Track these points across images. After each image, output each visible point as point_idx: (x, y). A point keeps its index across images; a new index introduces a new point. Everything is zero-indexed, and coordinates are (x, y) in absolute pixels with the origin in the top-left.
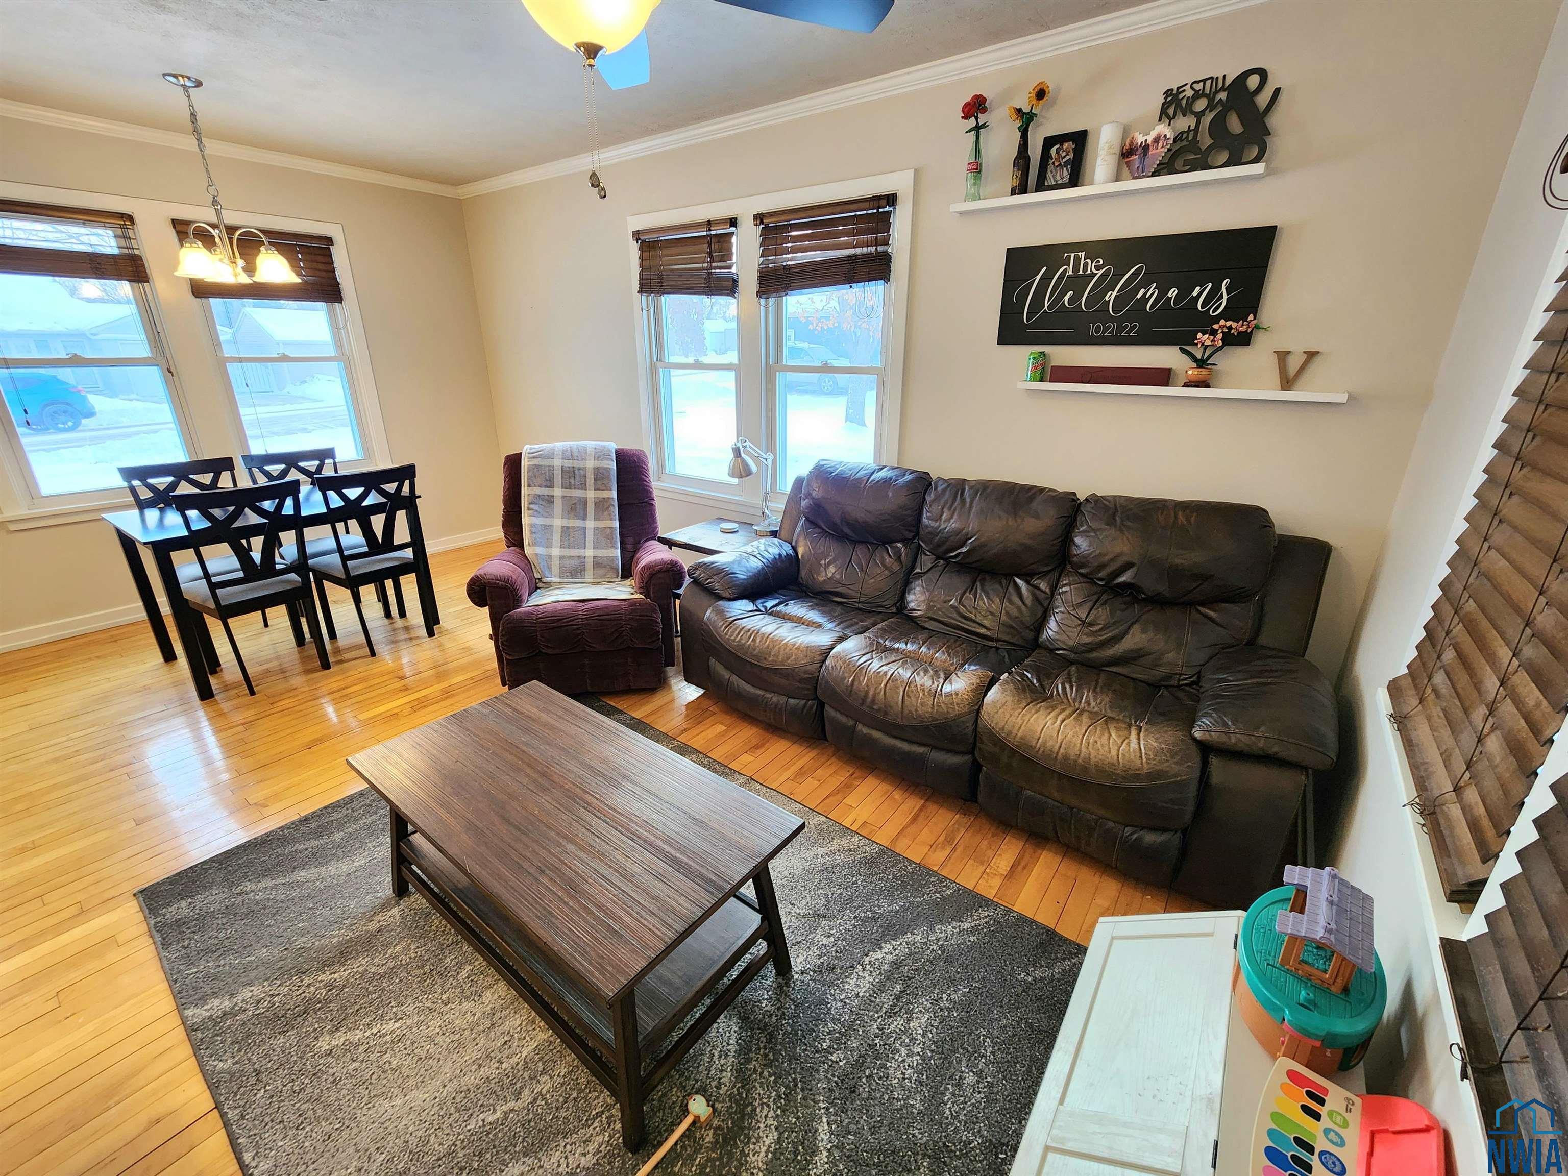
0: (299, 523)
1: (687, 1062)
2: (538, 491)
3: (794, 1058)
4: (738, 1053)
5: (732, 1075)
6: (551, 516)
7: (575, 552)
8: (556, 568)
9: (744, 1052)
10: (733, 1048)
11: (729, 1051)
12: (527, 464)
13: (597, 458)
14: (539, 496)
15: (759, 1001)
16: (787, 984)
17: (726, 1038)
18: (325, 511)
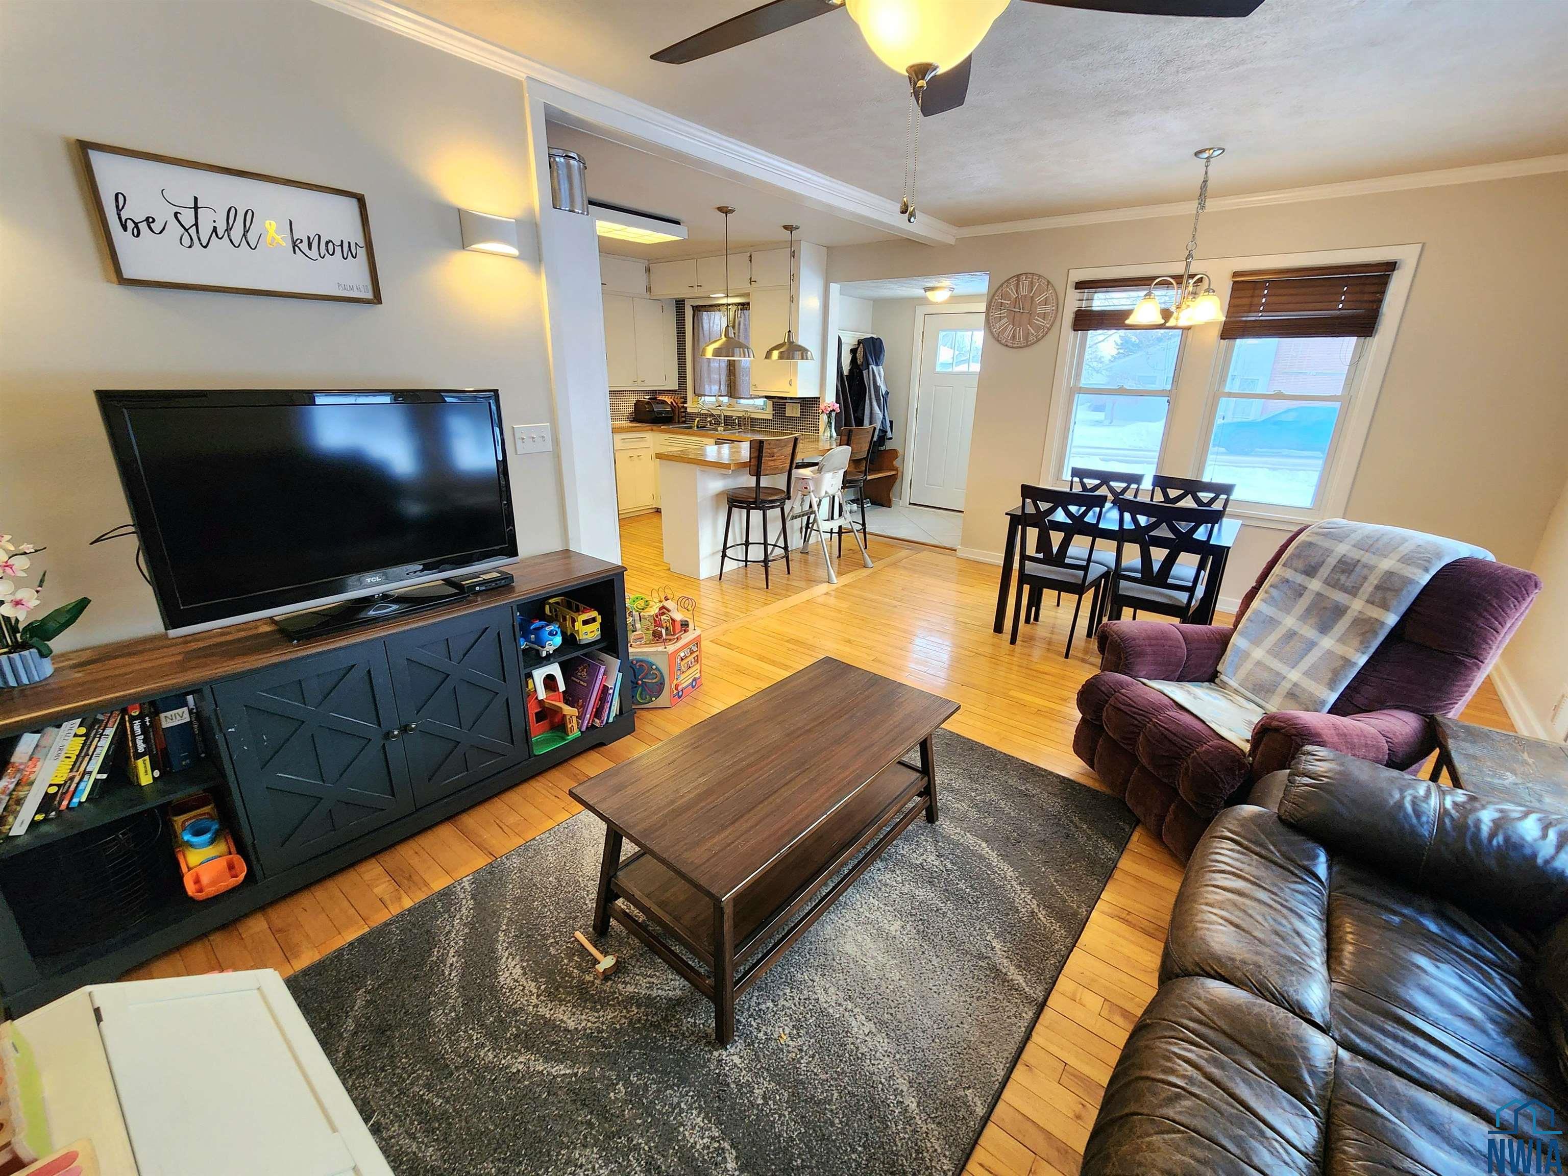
0: (1095, 532)
1: (651, 958)
2: (1289, 574)
3: (632, 1046)
4: (649, 997)
5: (630, 993)
6: (1288, 611)
7: (1277, 665)
8: (1242, 673)
9: (650, 1001)
10: (654, 993)
11: (652, 990)
12: (1303, 538)
13: (1406, 560)
14: (1287, 581)
15: (694, 1016)
16: (708, 1043)
17: (664, 987)
18: (1117, 528)
